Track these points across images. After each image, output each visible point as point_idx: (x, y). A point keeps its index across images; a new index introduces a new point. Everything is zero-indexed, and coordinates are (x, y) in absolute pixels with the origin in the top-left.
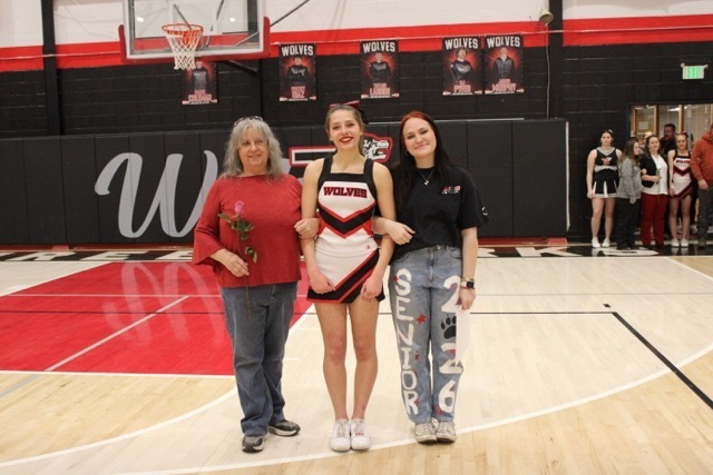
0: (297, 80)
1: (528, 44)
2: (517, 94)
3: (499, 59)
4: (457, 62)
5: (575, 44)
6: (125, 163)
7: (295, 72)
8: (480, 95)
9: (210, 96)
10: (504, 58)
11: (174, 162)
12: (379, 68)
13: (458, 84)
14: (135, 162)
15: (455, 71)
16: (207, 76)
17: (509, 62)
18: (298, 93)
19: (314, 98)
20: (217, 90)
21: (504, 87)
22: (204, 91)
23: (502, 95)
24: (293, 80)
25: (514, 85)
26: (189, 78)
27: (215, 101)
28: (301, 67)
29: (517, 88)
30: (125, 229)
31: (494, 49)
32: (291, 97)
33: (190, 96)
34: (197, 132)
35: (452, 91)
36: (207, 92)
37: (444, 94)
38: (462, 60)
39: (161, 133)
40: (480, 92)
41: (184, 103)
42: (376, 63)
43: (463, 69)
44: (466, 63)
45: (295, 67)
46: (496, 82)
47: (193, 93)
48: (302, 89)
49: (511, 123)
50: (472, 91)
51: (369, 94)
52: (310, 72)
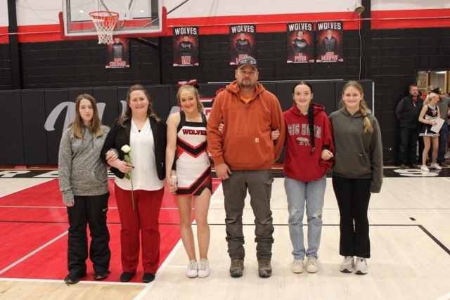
0: (186, 52)
1: (346, 27)
2: (338, 62)
3: (327, 38)
4: (297, 40)
5: (379, 28)
6: (66, 109)
7: (184, 46)
8: (312, 63)
9: (125, 62)
10: (329, 37)
12: (242, 44)
13: (298, 55)
15: (296, 46)
16: (123, 48)
17: (333, 41)
18: (186, 61)
19: (197, 64)
20: (130, 59)
21: (329, 57)
22: (120, 59)
23: (329, 63)
24: (182, 52)
25: (336, 56)
26: (110, 50)
27: (128, 66)
28: (188, 43)
29: (339, 58)
31: (323, 31)
32: (181, 64)
33: (111, 63)
34: (115, 87)
35: (294, 61)
36: (123, 60)
37: (288, 62)
38: (300, 39)
39: (91, 88)
40: (313, 61)
41: (107, 67)
42: (240, 40)
43: (301, 45)
44: (303, 41)
45: (184, 42)
46: (324, 54)
47: (113, 61)
48: (189, 58)
49: (335, 83)
50: (307, 60)
51: (235, 62)
52: (195, 46)
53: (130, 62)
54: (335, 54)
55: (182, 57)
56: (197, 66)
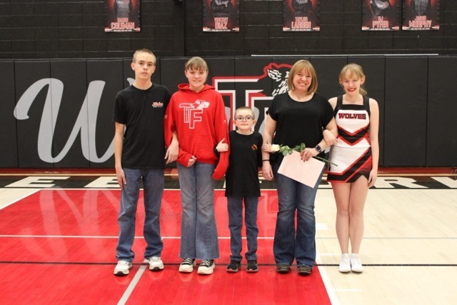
0: (221, 11)
2: (432, 31)
6: (46, 88)
7: (218, 3)
8: (397, 31)
9: (133, 24)
11: (96, 89)
12: (301, 2)
13: (377, 20)
14: (56, 88)
15: (374, 7)
16: (130, 4)
17: (426, 1)
18: (221, 24)
19: (237, 29)
20: (140, 19)
21: (420, 23)
22: (126, 19)
23: (418, 31)
24: (216, 11)
25: (430, 22)
26: (112, 5)
27: (139, 29)
29: (433, 25)
30: (45, 153)
32: (214, 28)
33: (112, 24)
34: (120, 59)
35: (371, 27)
36: (130, 20)
37: (363, 29)
39: (84, 59)
40: (397, 28)
41: (107, 30)
43: (381, 6)
46: (413, 18)
47: (116, 21)
48: (225, 20)
49: (428, 58)
50: (390, 27)
51: (290, 27)
52: (233, 4)
53: (140, 23)
54: (428, 19)
55: (216, 19)
56: (237, 32)
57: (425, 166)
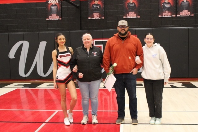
0: (96, 10)
2: (190, 17)
3: (183, 2)
4: (165, 3)
6: (22, 45)
7: (95, 6)
8: (174, 17)
9: (58, 17)
10: (185, 1)
11: (43, 45)
12: (131, 5)
13: (165, 12)
14: (26, 45)
15: (164, 7)
16: (57, 8)
17: (187, 3)
18: (96, 16)
19: (103, 18)
20: (61, 14)
21: (185, 13)
22: (56, 15)
23: (184, 17)
24: (94, 10)
25: (189, 13)
26: (49, 9)
27: (61, 19)
28: (97, 5)
29: (191, 14)
30: (22, 73)
32: (93, 18)
33: (50, 17)
34: (53, 32)
35: (163, 16)
36: (57, 15)
37: (159, 16)
38: (167, 2)
39: (38, 32)
40: (174, 16)
41: (47, 19)
42: (130, 3)
43: (167, 6)
44: (169, 3)
45: (95, 4)
46: (181, 11)
47: (51, 15)
48: (98, 14)
49: (189, 29)
50: (171, 15)
51: (127, 16)
52: (101, 7)
53: (61, 16)
54: (188, 11)
55: (94, 14)
56: (103, 19)
57: (188, 77)
